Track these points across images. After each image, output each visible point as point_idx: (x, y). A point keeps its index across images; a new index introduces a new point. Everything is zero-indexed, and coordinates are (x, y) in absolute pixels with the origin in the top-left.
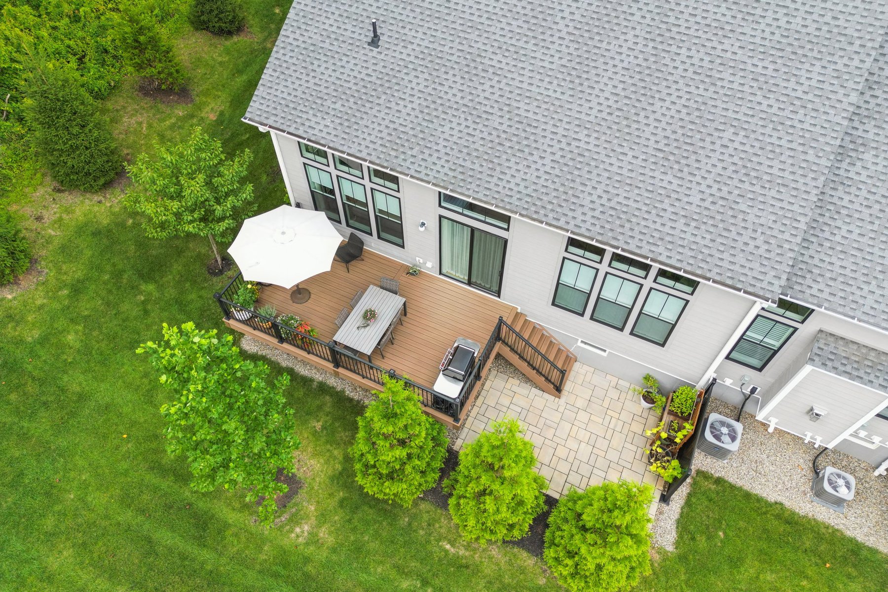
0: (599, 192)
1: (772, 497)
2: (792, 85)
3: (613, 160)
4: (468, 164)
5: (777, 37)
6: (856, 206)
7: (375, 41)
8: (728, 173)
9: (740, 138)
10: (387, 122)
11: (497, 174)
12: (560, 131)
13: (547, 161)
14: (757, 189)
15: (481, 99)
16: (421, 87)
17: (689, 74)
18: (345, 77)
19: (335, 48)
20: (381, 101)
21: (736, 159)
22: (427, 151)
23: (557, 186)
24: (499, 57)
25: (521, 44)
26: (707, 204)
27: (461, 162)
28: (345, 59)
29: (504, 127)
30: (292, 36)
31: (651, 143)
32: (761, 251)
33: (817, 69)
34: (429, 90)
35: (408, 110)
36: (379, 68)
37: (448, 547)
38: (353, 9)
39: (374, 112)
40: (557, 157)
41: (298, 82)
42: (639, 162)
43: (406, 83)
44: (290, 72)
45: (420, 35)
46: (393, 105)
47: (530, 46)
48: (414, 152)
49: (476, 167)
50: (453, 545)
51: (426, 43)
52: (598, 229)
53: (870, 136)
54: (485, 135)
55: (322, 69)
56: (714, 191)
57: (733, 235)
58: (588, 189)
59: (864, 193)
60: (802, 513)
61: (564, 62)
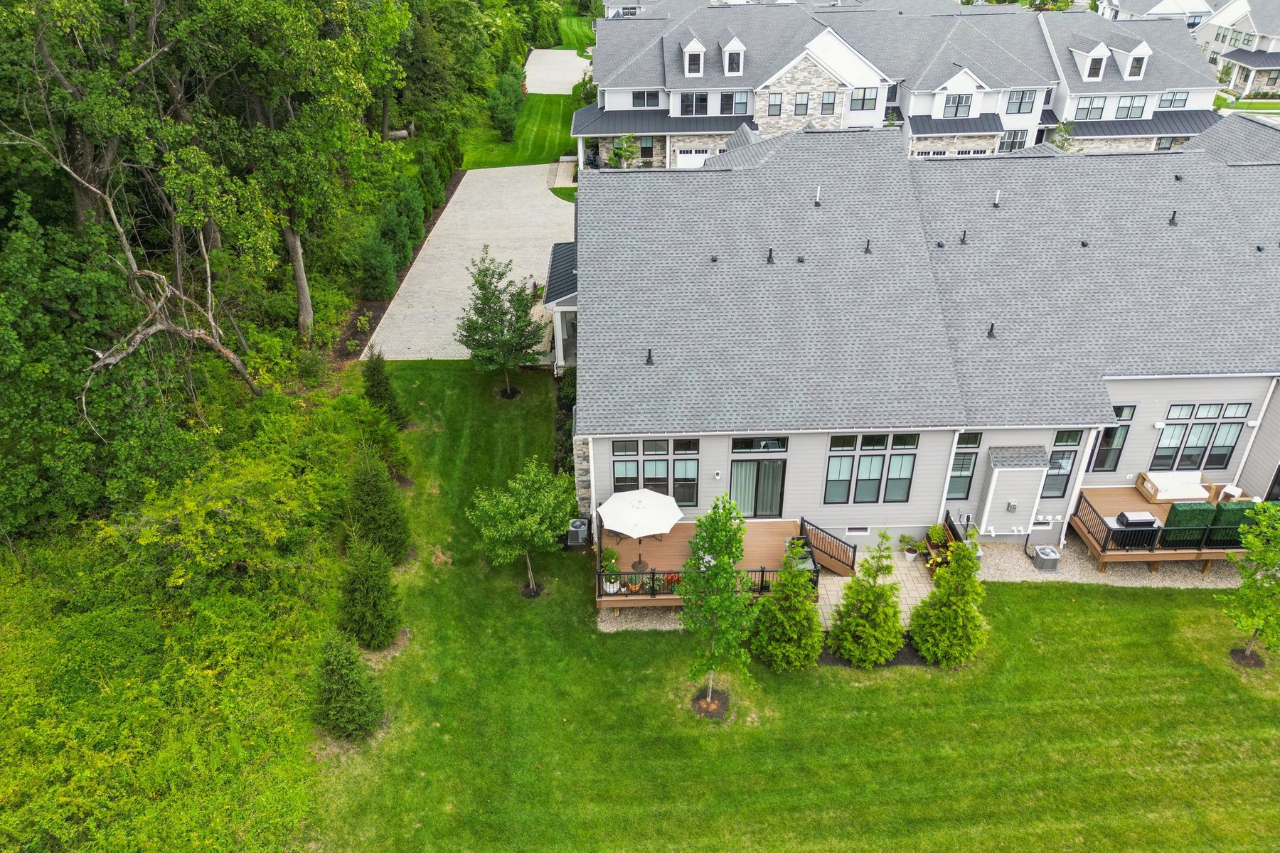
0: (841, 402)
1: (1019, 580)
2: (908, 319)
3: (839, 383)
4: (752, 412)
5: (886, 299)
6: (971, 371)
7: (649, 361)
8: (904, 369)
9: (899, 351)
10: (684, 405)
11: (774, 412)
12: (798, 377)
13: (800, 395)
14: (923, 373)
15: (739, 374)
16: (696, 379)
17: (853, 328)
18: (639, 388)
19: (623, 373)
20: (673, 394)
21: (903, 362)
22: (721, 414)
23: (815, 406)
24: (738, 348)
25: (747, 338)
26: (903, 389)
27: (746, 412)
28: (634, 378)
29: (763, 385)
30: (587, 375)
31: (854, 368)
32: (944, 403)
33: (915, 308)
34: (703, 379)
35: (695, 394)
36: (661, 375)
37: (856, 685)
38: (624, 348)
39: (672, 402)
40: (805, 391)
41: (606, 401)
42: (853, 379)
43: (684, 379)
44: (597, 396)
45: (679, 350)
46: (682, 394)
47: (753, 338)
48: (713, 416)
49: (758, 412)
50: (859, 682)
51: (685, 354)
52: (852, 422)
53: (956, 335)
54: (753, 393)
55: (620, 388)
56: (902, 381)
57: (926, 400)
58: (834, 402)
59: (970, 363)
60: (1039, 581)
61: (779, 340)
